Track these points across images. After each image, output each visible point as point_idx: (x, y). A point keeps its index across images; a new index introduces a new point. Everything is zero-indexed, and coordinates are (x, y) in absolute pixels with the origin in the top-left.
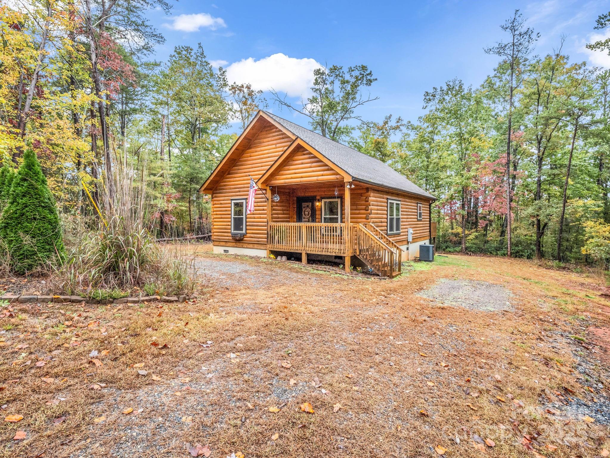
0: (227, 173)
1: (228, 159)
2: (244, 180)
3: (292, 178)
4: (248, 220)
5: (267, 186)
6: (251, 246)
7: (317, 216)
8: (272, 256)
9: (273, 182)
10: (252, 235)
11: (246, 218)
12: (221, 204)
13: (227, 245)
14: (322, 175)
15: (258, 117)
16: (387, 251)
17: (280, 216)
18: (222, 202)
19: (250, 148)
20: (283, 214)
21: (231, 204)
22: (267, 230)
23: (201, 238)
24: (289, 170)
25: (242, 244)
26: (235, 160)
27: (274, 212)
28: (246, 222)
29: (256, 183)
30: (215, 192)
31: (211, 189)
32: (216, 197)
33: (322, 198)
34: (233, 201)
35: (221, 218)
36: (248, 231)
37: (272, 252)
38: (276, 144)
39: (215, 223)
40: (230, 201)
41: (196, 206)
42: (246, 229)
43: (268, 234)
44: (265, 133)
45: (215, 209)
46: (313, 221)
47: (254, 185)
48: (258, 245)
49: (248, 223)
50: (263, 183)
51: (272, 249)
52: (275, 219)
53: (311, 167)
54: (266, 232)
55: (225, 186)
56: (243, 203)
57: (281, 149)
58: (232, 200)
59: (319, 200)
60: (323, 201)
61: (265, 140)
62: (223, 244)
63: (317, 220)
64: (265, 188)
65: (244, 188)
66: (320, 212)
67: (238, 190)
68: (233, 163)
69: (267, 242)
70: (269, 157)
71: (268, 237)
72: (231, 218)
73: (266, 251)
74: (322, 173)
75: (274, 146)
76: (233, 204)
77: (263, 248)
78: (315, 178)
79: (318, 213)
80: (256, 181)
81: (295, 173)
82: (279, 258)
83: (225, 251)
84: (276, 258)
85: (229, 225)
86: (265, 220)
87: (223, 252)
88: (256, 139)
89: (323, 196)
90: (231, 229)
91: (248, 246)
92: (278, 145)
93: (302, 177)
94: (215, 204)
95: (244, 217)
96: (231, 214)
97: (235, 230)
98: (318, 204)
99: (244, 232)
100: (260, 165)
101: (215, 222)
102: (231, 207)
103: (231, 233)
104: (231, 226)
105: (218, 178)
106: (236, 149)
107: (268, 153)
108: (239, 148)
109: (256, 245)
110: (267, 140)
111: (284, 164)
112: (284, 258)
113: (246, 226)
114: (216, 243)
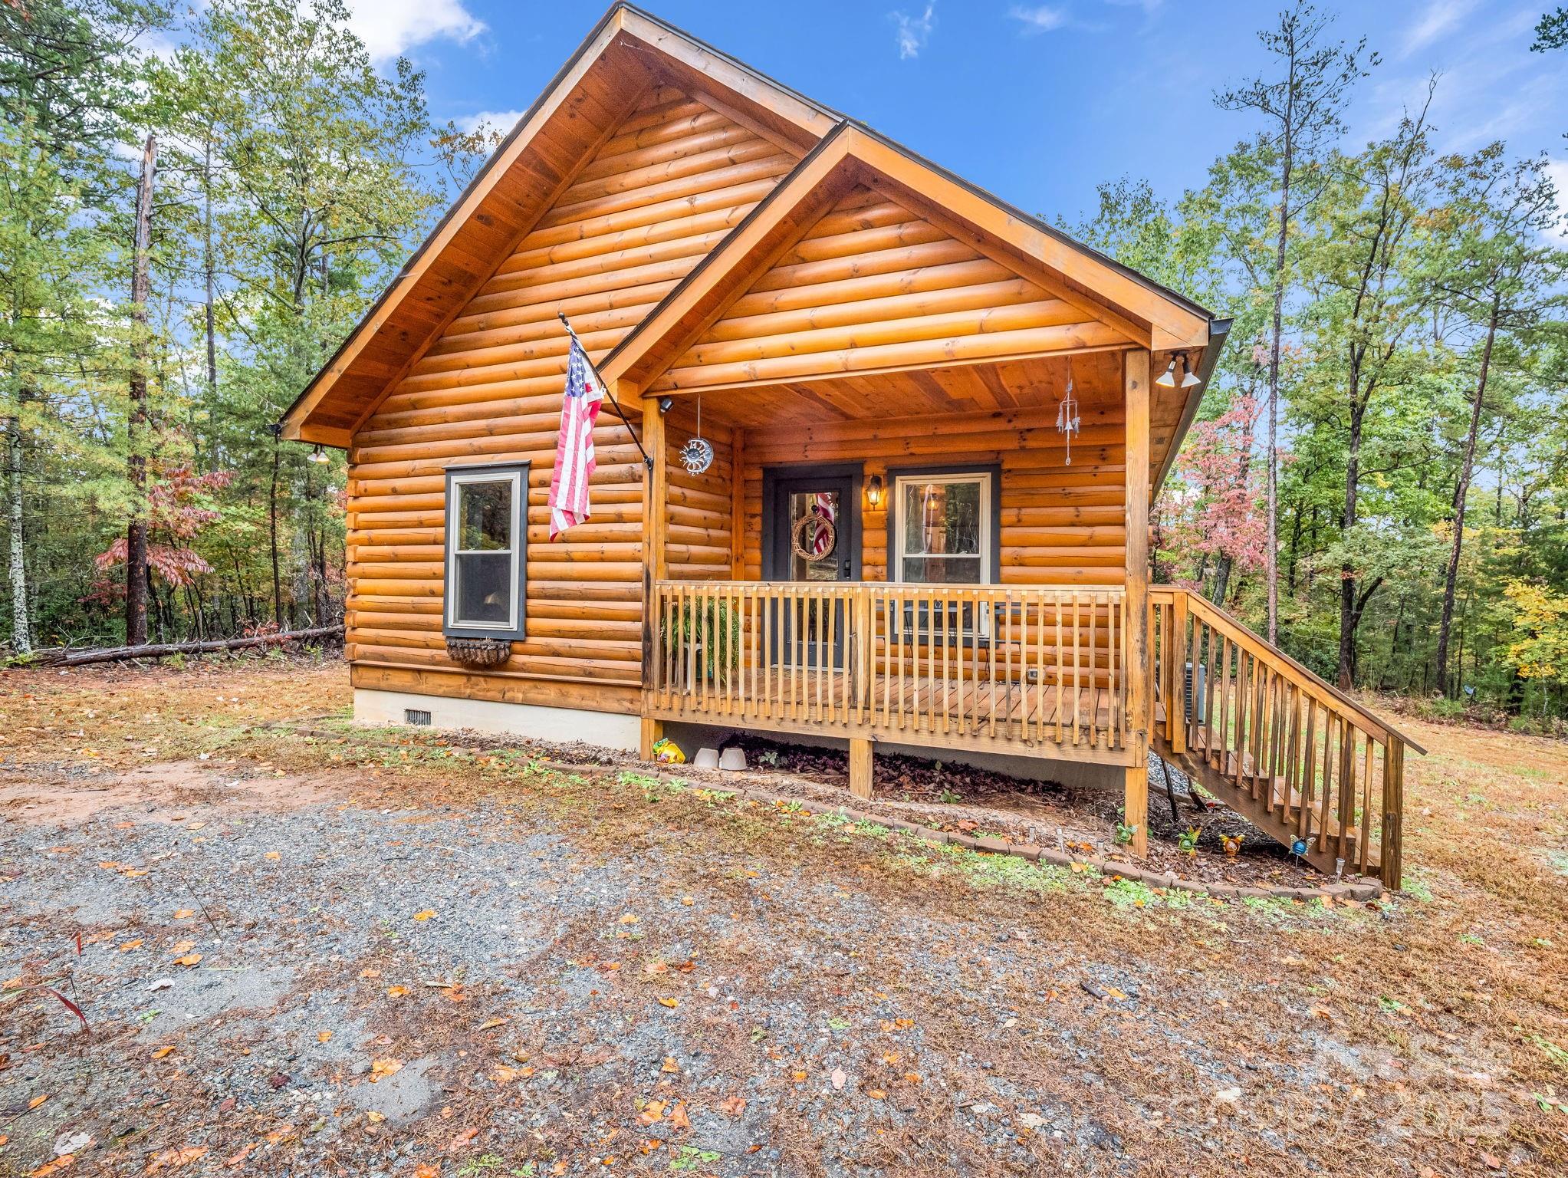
0: (425, 346)
1: (434, 268)
2: (516, 377)
3: (793, 351)
4: (533, 567)
5: (644, 396)
6: (551, 693)
7: (867, 554)
8: (670, 750)
9: (683, 375)
10: (556, 643)
11: (526, 559)
12: (395, 492)
13: (423, 687)
14: (982, 330)
15: (605, 40)
16: (1360, 737)
17: (695, 549)
18: (399, 483)
19: (546, 221)
20: (709, 542)
21: (446, 490)
22: (644, 617)
23: (316, 640)
24: (774, 310)
25: (499, 684)
26: (473, 278)
27: (673, 528)
28: (526, 577)
29: (597, 369)
30: (366, 435)
31: (345, 424)
32: (367, 460)
33: (893, 472)
34: (456, 479)
35: (396, 559)
36: (533, 623)
37: (670, 730)
38: (691, 194)
39: (362, 584)
40: (440, 480)
41: (300, 522)
42: (526, 615)
43: (647, 637)
44: (631, 142)
45: (362, 517)
46: (847, 574)
47: (590, 378)
48: (586, 692)
49: (533, 585)
50: (626, 378)
51: (674, 717)
52: (679, 566)
53: (908, 290)
54: (638, 626)
55: (415, 405)
56: (508, 485)
57: (723, 215)
58: (450, 471)
59: (877, 481)
60: (901, 483)
61: (630, 179)
62: (406, 679)
63: (867, 571)
64: (636, 405)
65: (514, 413)
66: (882, 536)
67: (482, 423)
68: (460, 297)
69: (645, 676)
70: (653, 260)
71: (647, 654)
72: (445, 559)
73: (637, 722)
74: (981, 315)
75: (683, 204)
76: (455, 494)
77: (616, 706)
78: (936, 347)
79: (872, 537)
80: (598, 356)
81: (814, 326)
82: (705, 759)
83: (412, 715)
84: (690, 760)
85: (433, 594)
86: (635, 568)
87: (400, 721)
88: (579, 179)
89: (898, 462)
90: (444, 612)
91: (533, 695)
92: (701, 200)
93: (853, 345)
94: (367, 493)
95: (515, 551)
96: (445, 542)
97: (465, 613)
98: (875, 497)
99: (513, 624)
100: (603, 299)
101: (364, 576)
102: (445, 507)
103: (443, 628)
104: (445, 595)
105: (380, 369)
106: (479, 215)
107: (647, 242)
108: (493, 210)
109: (574, 691)
110: (641, 175)
111: (751, 280)
112: (734, 758)
113: (527, 596)
114: (371, 677)
